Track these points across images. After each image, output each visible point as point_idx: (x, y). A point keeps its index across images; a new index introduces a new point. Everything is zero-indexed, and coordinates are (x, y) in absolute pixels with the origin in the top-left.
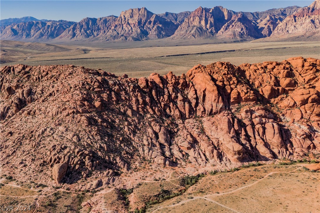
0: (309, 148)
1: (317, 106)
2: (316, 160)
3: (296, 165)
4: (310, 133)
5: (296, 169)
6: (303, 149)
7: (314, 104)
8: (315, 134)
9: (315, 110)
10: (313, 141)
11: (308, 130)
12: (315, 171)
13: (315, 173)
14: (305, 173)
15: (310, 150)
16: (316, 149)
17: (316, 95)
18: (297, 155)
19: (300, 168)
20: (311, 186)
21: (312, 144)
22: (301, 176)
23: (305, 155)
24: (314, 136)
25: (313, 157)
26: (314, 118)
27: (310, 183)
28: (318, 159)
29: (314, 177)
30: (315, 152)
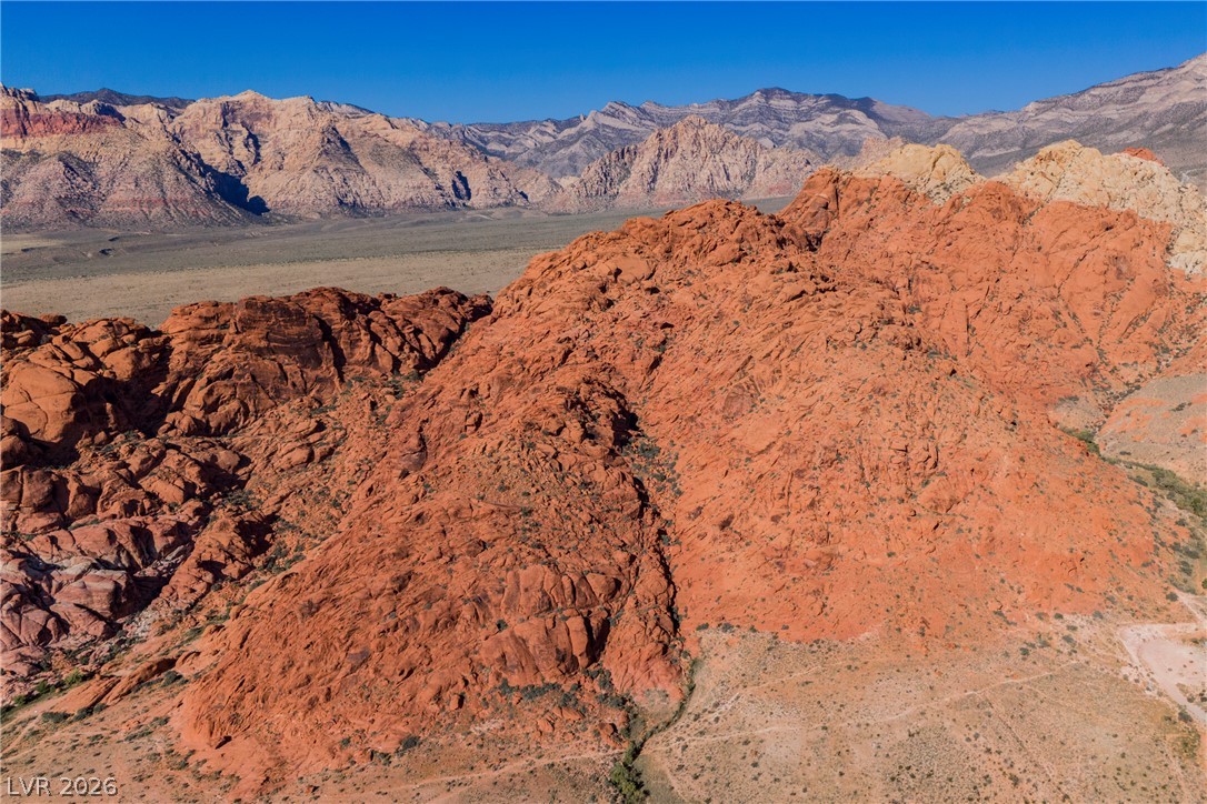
0: (44, 636)
1: (31, 476)
2: (80, 669)
3: (13, 722)
4: (31, 583)
5: (20, 736)
6: (25, 651)
7: (16, 473)
8: (50, 578)
9: (26, 493)
10: (51, 608)
11: (23, 574)
12: (89, 711)
13: (92, 719)
14: (57, 734)
15: (52, 644)
16: (72, 631)
17: (13, 438)
18: (9, 682)
19: (32, 725)
20: (92, 771)
21: (53, 619)
22: (44, 752)
23: (37, 667)
24: (50, 586)
25: (68, 666)
26: (31, 521)
27: (85, 760)
28: (86, 663)
29: (91, 732)
30: (69, 642)
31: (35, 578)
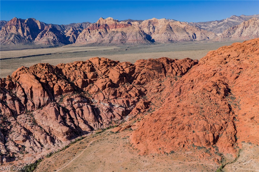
0: (111, 117)
1: (112, 89)
2: (116, 125)
3: (106, 132)
4: (110, 108)
5: (106, 134)
6: (108, 120)
7: (110, 88)
8: (113, 107)
9: (111, 92)
10: (113, 113)
11: (109, 106)
12: (117, 132)
13: (117, 134)
14: (112, 135)
15: (112, 119)
16: (116, 117)
17: (110, 82)
18: (106, 125)
19: (108, 133)
20: (117, 143)
21: (113, 115)
22: (110, 138)
23: (110, 123)
24: (113, 109)
25: (115, 124)
26: (111, 97)
27: (116, 141)
28: (117, 124)
29: (117, 136)
30: (115, 119)
31: (111, 107)
